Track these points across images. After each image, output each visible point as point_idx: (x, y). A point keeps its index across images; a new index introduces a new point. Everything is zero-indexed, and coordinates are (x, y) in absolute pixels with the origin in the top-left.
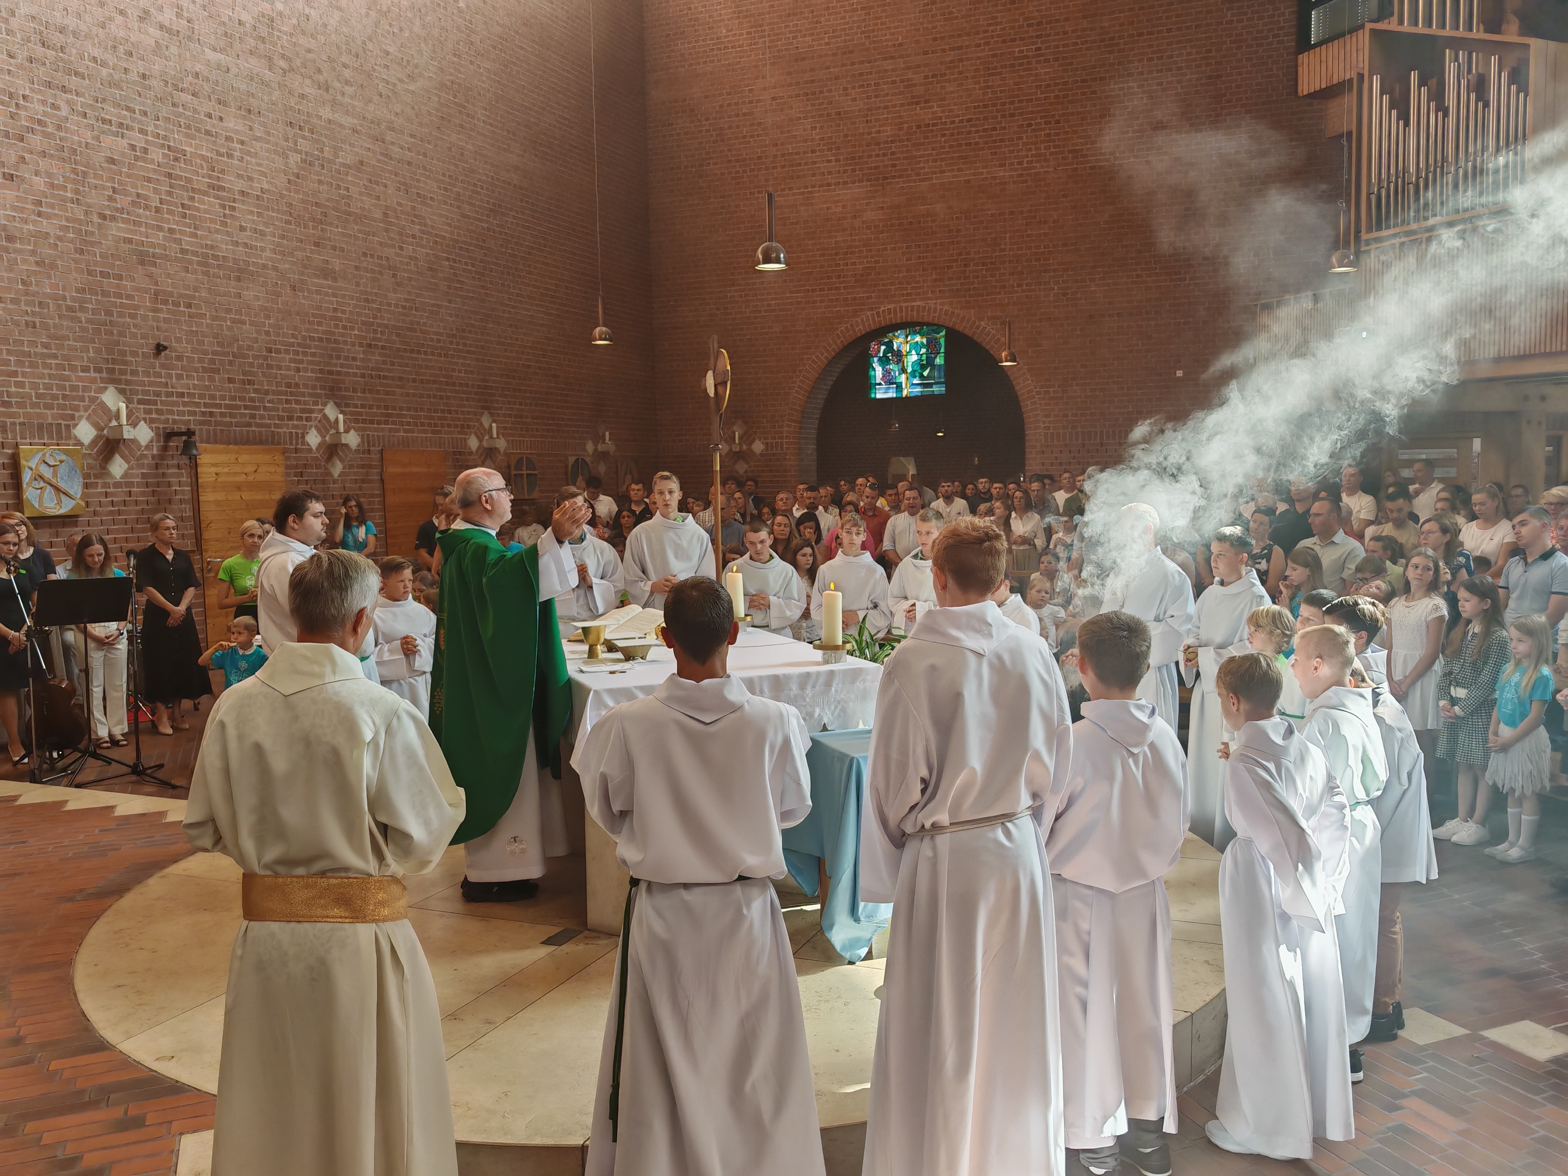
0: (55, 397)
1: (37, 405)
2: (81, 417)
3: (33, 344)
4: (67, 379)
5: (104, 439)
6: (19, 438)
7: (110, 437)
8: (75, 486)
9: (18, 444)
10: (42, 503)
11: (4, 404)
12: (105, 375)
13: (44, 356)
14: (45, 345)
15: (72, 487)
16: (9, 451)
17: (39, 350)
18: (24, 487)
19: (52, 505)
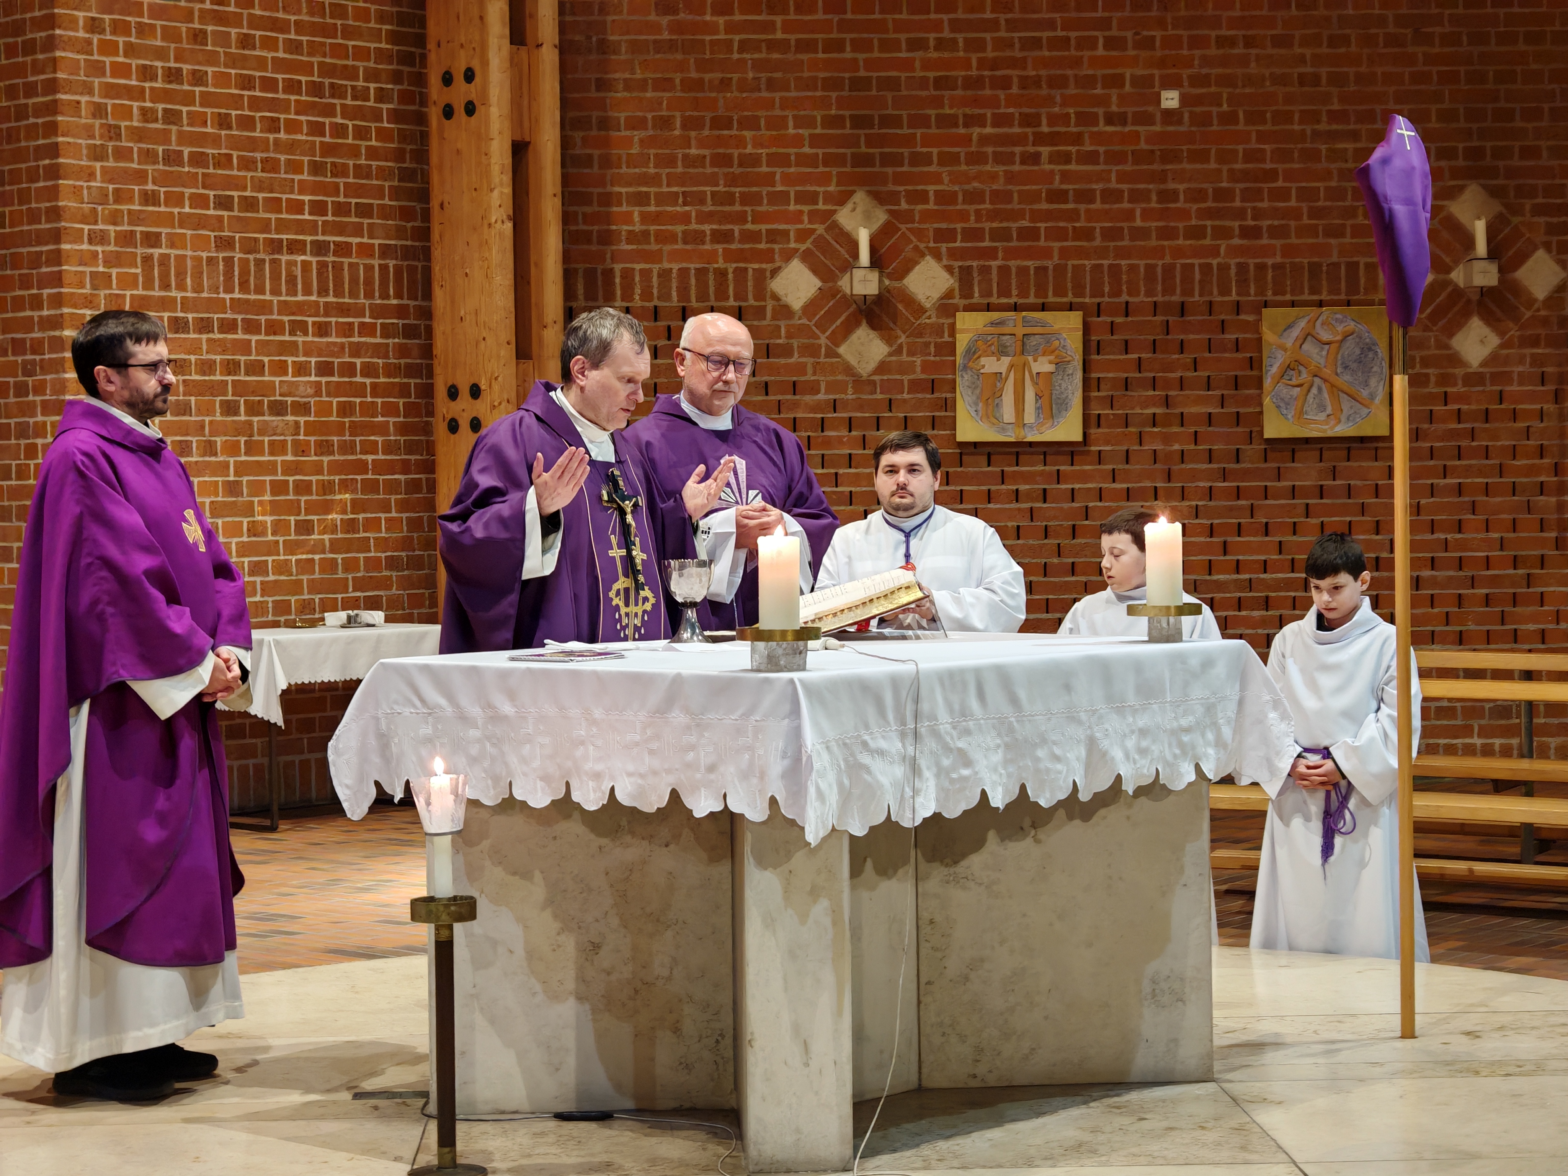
1: (1313, 231)
3: (1311, 117)
5: (1450, 289)
6: (1270, 293)
7: (1462, 285)
8: (1373, 382)
9: (1266, 305)
10: (1301, 412)
11: (1246, 233)
12: (1461, 162)
13: (1332, 136)
14: (1334, 116)
15: (1366, 384)
16: (1251, 318)
17: (1323, 126)
18: (1267, 383)
19: (1322, 416)
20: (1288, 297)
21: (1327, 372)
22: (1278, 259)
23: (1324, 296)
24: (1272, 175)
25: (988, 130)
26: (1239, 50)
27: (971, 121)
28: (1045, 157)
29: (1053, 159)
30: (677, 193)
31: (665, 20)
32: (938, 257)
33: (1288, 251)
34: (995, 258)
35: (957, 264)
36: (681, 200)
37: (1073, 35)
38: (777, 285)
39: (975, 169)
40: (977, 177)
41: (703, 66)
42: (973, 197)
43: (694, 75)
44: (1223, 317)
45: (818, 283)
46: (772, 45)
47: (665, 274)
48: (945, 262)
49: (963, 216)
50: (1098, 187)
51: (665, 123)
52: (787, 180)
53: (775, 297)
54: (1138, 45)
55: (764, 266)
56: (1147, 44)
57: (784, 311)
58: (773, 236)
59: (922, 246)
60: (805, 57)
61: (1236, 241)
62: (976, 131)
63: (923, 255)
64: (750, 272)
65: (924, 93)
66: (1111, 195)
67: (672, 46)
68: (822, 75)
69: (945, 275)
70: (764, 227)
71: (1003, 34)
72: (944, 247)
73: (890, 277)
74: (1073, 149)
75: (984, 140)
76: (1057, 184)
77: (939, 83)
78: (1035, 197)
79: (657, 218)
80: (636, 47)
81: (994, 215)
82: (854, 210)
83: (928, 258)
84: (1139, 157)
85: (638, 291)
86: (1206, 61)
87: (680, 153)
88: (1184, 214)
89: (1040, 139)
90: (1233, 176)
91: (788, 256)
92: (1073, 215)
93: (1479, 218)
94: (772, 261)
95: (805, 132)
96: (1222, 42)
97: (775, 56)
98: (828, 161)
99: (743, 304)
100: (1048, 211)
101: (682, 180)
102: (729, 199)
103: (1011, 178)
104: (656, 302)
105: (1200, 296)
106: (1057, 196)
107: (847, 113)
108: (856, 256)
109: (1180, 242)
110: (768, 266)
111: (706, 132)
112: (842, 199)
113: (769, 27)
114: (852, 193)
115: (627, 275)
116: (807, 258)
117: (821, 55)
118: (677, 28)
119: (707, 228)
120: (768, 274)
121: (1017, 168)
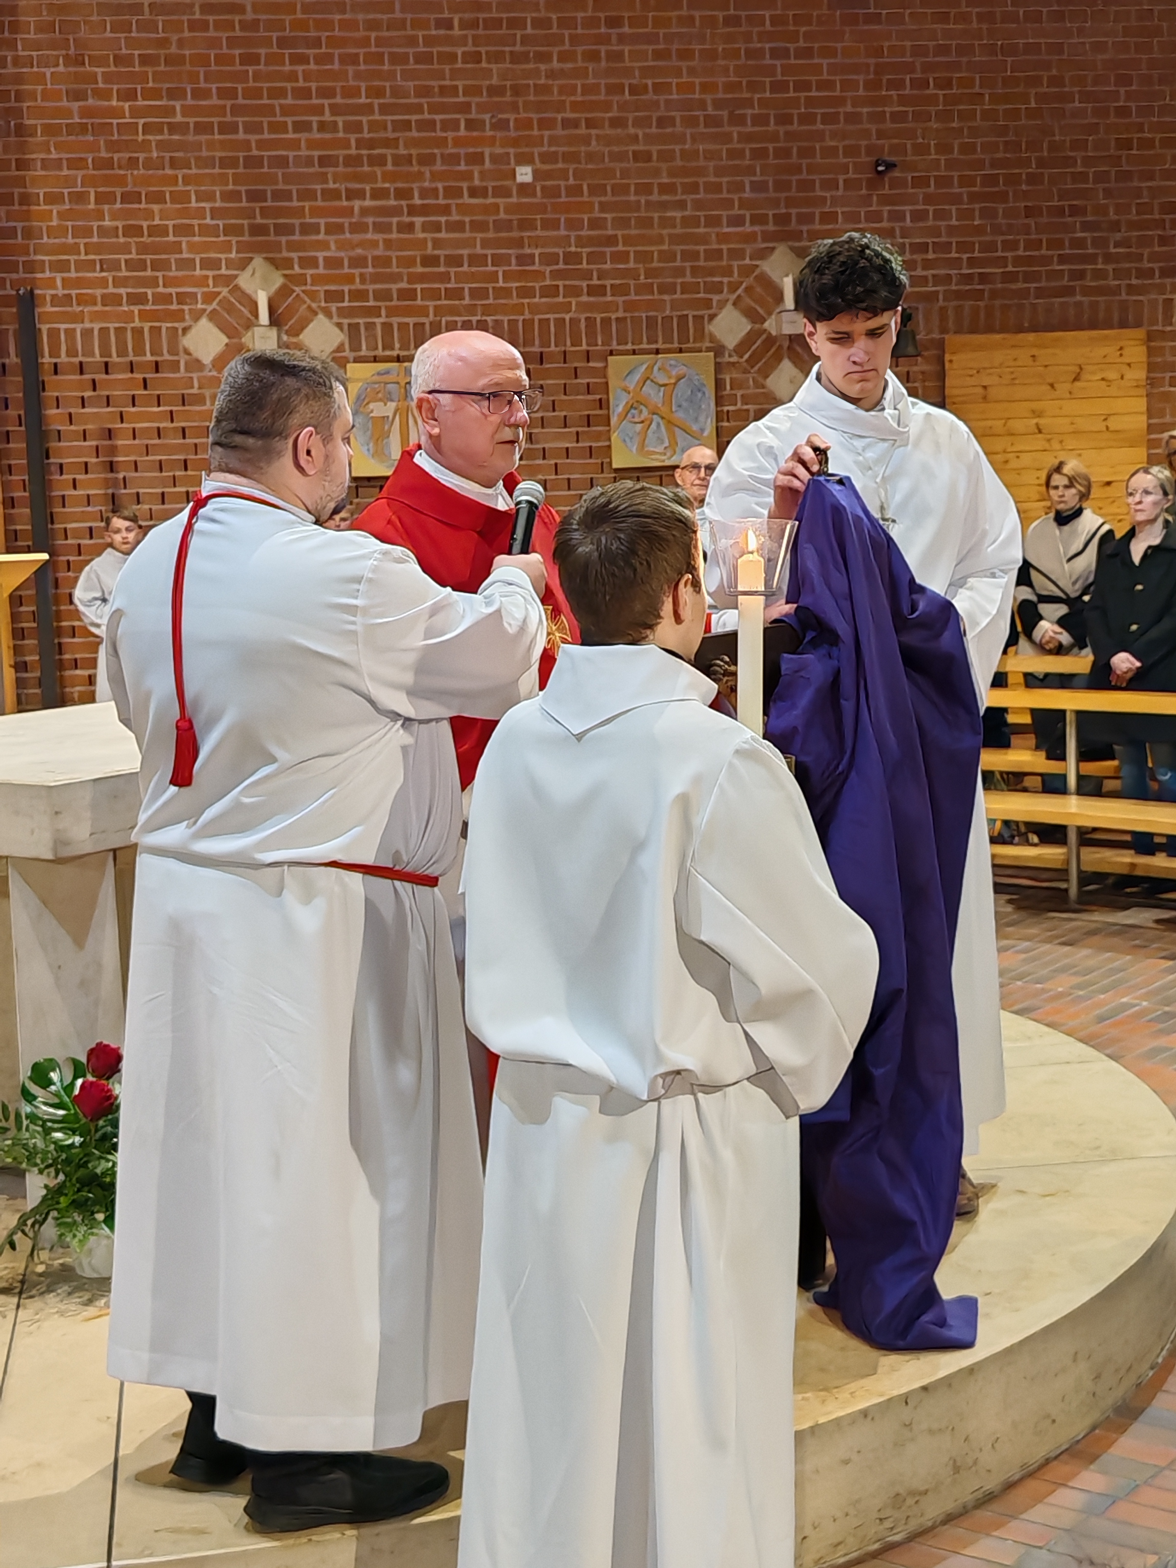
0: (680, 272)
1: (649, 288)
2: (722, 304)
3: (645, 189)
4: (703, 239)
5: (764, 336)
6: (615, 342)
7: (774, 333)
8: (702, 418)
9: (611, 353)
10: (642, 445)
11: (593, 291)
12: (771, 227)
13: (663, 206)
14: (665, 189)
15: (696, 419)
16: (600, 365)
17: (655, 197)
18: (614, 420)
19: (660, 449)
20: (629, 347)
21: (664, 410)
22: (620, 314)
23: (660, 345)
24: (611, 241)
25: (368, 203)
26: (582, 131)
27: (352, 195)
28: (418, 226)
29: (425, 228)
30: (94, 261)
31: (75, 106)
32: (329, 315)
33: (630, 306)
34: (380, 316)
35: (346, 321)
36: (98, 267)
37: (438, 117)
38: (187, 341)
39: (357, 237)
40: (361, 244)
41: (113, 146)
42: (358, 262)
43: (104, 154)
44: (576, 365)
45: (226, 340)
46: (173, 128)
47: (87, 334)
48: (336, 319)
49: (350, 279)
50: (465, 252)
51: (79, 198)
52: (192, 247)
53: (187, 352)
54: (494, 127)
55: (176, 325)
56: (502, 125)
57: (196, 364)
58: (182, 298)
59: (314, 305)
60: (203, 138)
61: (585, 298)
62: (357, 204)
63: (316, 314)
64: (164, 331)
65: (311, 170)
66: (475, 260)
67: (83, 129)
68: (218, 154)
69: (337, 330)
70: (173, 290)
71: (377, 117)
72: (333, 307)
73: (287, 333)
74: (443, 219)
75: (364, 211)
76: (429, 251)
77: (324, 161)
78: (411, 262)
79: (78, 283)
80: (50, 130)
81: (377, 278)
82: (253, 274)
83: (321, 316)
84: (499, 226)
85: (64, 348)
86: (553, 141)
87: (95, 224)
88: (539, 275)
89: (413, 211)
90: (581, 242)
91: (197, 316)
92: (444, 277)
93: (787, 275)
94: (183, 320)
95: (207, 205)
96: (567, 123)
97: (176, 137)
98: (229, 230)
99: (159, 359)
100: (422, 274)
101: (98, 249)
102: (141, 265)
103: (388, 244)
104: (80, 358)
105: (556, 346)
106: (431, 261)
107: (243, 189)
108: (257, 316)
109: (537, 300)
110: (179, 325)
111: (118, 206)
112: (243, 264)
113: (169, 111)
114: (251, 259)
115: (54, 334)
116: (213, 317)
117: (217, 137)
118: (85, 112)
119: (123, 291)
120: (180, 332)
121: (394, 236)
